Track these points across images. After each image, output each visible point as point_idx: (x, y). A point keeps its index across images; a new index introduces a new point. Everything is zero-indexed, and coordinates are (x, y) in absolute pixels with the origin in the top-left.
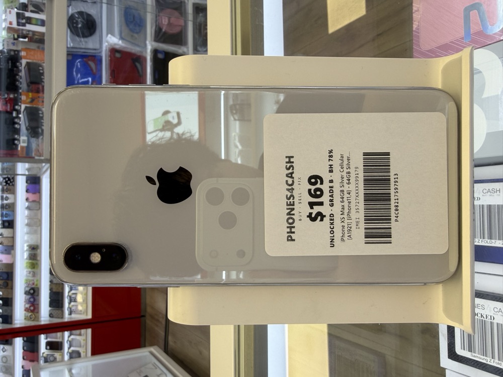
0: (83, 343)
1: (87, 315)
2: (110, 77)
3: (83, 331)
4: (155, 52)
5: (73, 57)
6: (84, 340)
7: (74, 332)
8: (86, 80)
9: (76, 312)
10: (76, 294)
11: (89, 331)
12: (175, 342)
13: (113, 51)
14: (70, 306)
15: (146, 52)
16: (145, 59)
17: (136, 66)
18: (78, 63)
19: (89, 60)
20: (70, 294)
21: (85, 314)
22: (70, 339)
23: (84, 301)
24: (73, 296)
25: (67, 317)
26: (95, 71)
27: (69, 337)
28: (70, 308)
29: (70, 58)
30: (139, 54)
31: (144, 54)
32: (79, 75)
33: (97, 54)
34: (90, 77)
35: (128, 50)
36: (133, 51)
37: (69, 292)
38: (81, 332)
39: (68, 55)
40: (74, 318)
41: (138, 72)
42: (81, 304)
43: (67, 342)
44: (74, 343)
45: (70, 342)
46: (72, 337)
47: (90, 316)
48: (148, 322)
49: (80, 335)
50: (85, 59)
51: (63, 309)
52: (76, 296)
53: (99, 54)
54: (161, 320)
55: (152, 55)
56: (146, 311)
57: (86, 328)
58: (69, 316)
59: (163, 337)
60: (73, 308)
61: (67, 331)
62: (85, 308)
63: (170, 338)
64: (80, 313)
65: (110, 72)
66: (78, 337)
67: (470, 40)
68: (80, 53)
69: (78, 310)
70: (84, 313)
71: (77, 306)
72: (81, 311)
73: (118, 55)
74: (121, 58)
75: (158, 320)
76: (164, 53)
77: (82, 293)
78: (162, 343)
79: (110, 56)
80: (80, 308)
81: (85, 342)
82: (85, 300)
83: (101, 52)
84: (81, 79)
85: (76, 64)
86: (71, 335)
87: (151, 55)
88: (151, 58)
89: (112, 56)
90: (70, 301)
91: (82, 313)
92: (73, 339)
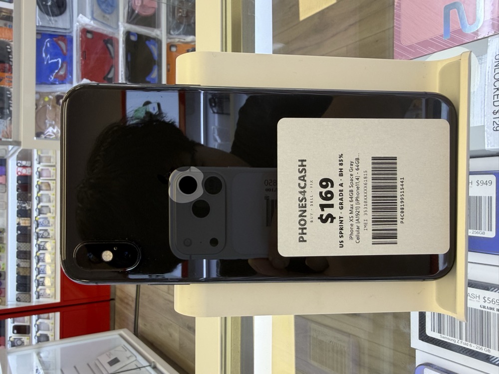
0: (51, 326)
1: (55, 298)
2: (81, 58)
3: (51, 315)
4: (128, 34)
5: (42, 36)
6: (52, 324)
7: (42, 316)
8: (56, 60)
9: (44, 296)
10: (44, 277)
11: (58, 314)
12: (145, 325)
13: (85, 31)
14: (38, 290)
15: (118, 34)
16: (117, 41)
17: (108, 48)
18: (47, 43)
19: (59, 40)
20: (38, 278)
21: (54, 297)
22: (38, 323)
23: (52, 285)
24: (42, 280)
25: (35, 302)
26: (65, 51)
27: (37, 321)
28: (38, 292)
29: (39, 37)
30: (111, 36)
31: (116, 36)
32: (49, 56)
33: (67, 34)
34: (59, 58)
35: (100, 31)
36: (105, 33)
37: (37, 276)
38: (49, 316)
39: (37, 33)
40: (42, 302)
41: (110, 54)
42: (49, 288)
43: (35, 326)
44: (42, 327)
45: (38, 325)
46: (40, 320)
47: (58, 300)
48: (118, 305)
49: (48, 318)
50: (54, 39)
51: (31, 293)
52: (44, 280)
53: (70, 34)
54: (131, 303)
55: (125, 37)
56: (115, 294)
57: (55, 312)
58: (37, 300)
59: (133, 320)
60: (41, 292)
61: (35, 314)
62: (54, 291)
63: (140, 321)
64: (48, 296)
65: (81, 53)
66: (46, 321)
67: (449, 37)
68: (49, 32)
69: (46, 294)
70: (52, 297)
71: (45, 289)
72: (49, 295)
73: (89, 36)
74: (93, 38)
75: (127, 304)
76: (137, 35)
77: (50, 277)
78: (132, 326)
79: (82, 37)
80: (48, 292)
81: (53, 325)
82: (54, 284)
83: (71, 32)
84: (51, 60)
85: (45, 43)
86: (39, 318)
87: (123, 37)
88: (123, 40)
89: (83, 37)
90: (38, 285)
91: (51, 296)
92: (40, 323)
